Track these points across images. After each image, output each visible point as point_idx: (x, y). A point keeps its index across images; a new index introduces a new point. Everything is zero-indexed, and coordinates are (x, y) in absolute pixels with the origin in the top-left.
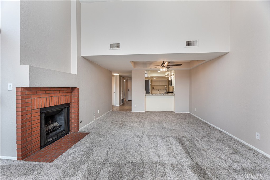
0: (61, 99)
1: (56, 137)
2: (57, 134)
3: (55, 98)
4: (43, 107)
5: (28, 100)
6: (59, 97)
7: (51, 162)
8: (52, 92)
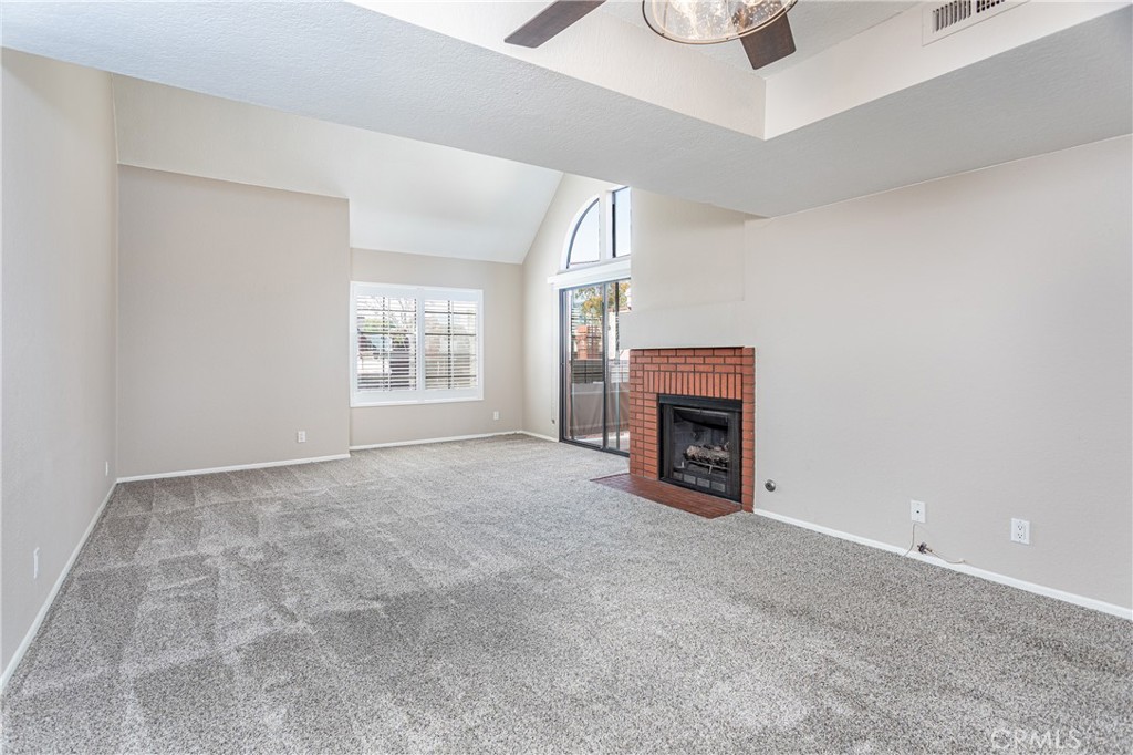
0: (710, 382)
1: (707, 484)
3: (691, 376)
4: (662, 391)
8: (682, 360)
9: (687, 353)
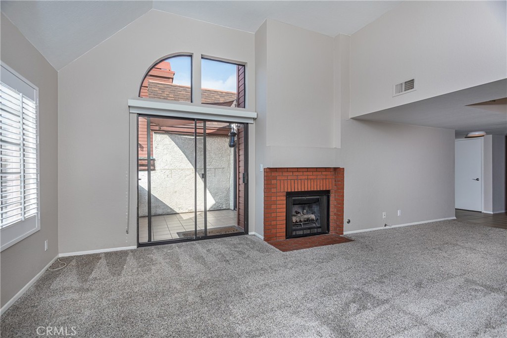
0: (315, 183)
1: (308, 232)
2: (310, 228)
3: (306, 181)
4: (289, 190)
5: (273, 182)
6: (312, 180)
7: (284, 251)
8: (301, 174)
9: (304, 170)
